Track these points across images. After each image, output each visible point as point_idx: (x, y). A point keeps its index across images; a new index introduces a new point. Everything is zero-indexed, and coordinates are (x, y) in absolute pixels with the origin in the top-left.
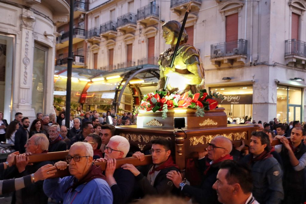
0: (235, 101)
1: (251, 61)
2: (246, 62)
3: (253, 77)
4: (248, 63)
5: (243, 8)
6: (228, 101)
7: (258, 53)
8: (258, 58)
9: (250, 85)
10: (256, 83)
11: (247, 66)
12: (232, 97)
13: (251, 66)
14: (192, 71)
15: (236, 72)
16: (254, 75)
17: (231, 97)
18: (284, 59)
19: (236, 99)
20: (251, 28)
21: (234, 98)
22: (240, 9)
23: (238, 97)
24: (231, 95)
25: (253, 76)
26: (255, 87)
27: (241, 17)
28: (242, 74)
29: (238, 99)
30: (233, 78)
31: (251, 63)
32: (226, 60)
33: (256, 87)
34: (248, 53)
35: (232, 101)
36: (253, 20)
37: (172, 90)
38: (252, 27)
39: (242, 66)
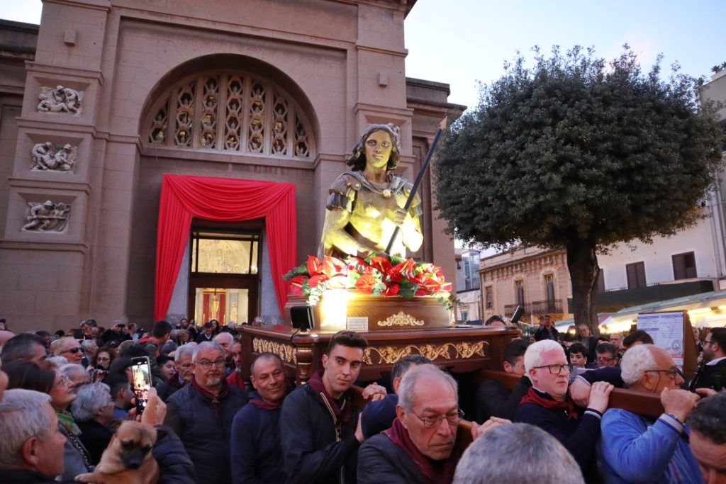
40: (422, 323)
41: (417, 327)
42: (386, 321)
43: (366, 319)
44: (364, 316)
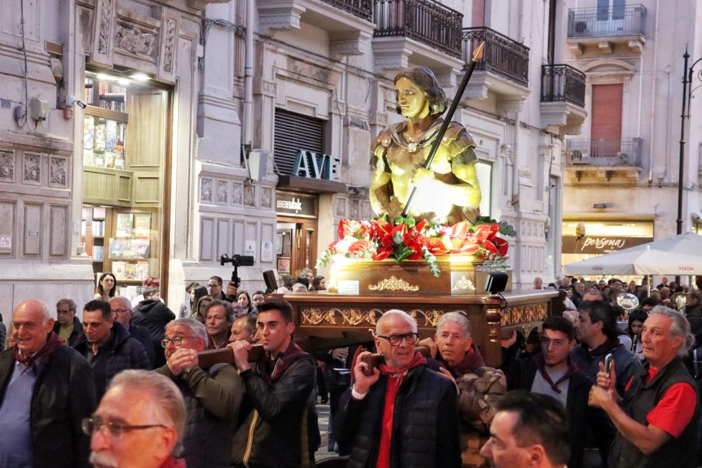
0: (612, 248)
1: (650, 179)
2: (641, 179)
3: (656, 207)
4: (645, 181)
5: (635, 78)
6: (597, 247)
7: (666, 166)
8: (665, 173)
9: (649, 221)
10: (660, 219)
11: (642, 186)
12: (608, 241)
13: (649, 186)
14: (467, 178)
15: (619, 195)
16: (658, 204)
17: (604, 241)
18: (697, 176)
19: (615, 244)
20: (653, 119)
21: (611, 243)
22: (627, 78)
23: (620, 241)
24: (602, 237)
25: (656, 205)
26: (660, 226)
27: (628, 94)
28: (631, 200)
29: (620, 245)
30: (611, 205)
31: (650, 182)
32: (602, 172)
33: (662, 226)
34: (644, 162)
35: (608, 247)
36: (655, 104)
37: (421, 215)
38: (655, 117)
39: (631, 185)
40: (417, 288)
41: (410, 293)
42: (377, 285)
43: (357, 283)
44: (355, 280)
